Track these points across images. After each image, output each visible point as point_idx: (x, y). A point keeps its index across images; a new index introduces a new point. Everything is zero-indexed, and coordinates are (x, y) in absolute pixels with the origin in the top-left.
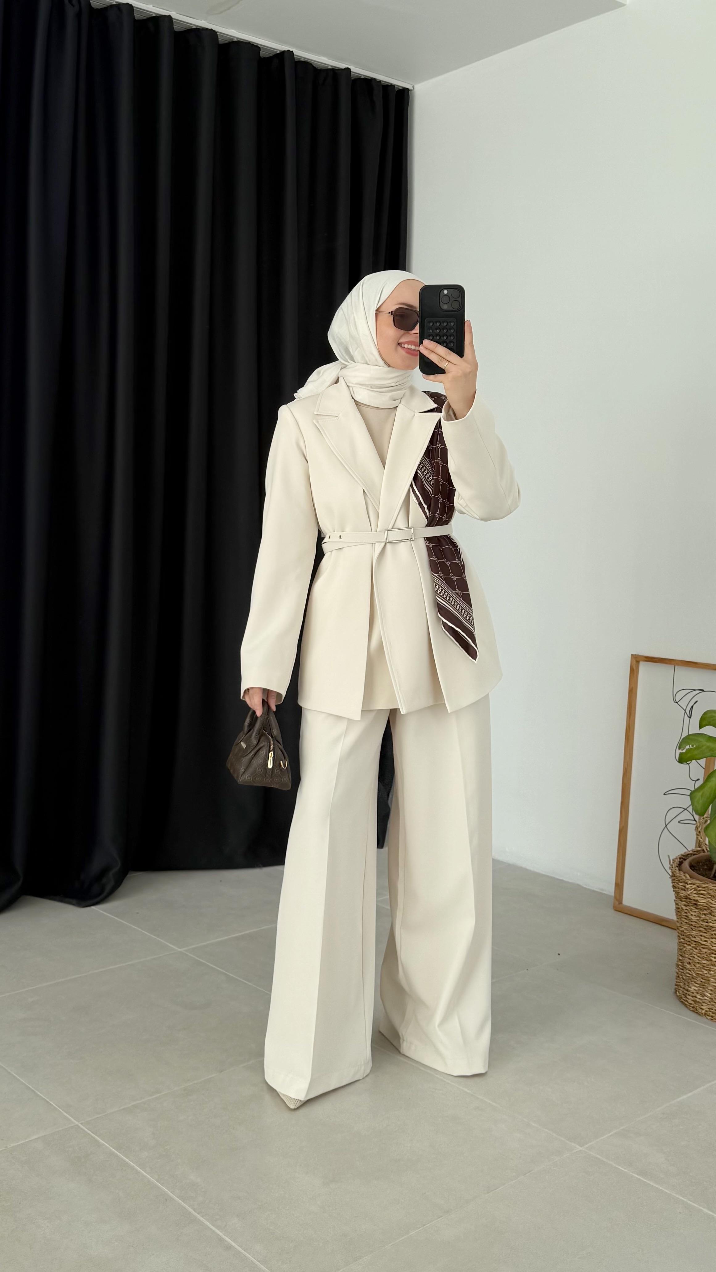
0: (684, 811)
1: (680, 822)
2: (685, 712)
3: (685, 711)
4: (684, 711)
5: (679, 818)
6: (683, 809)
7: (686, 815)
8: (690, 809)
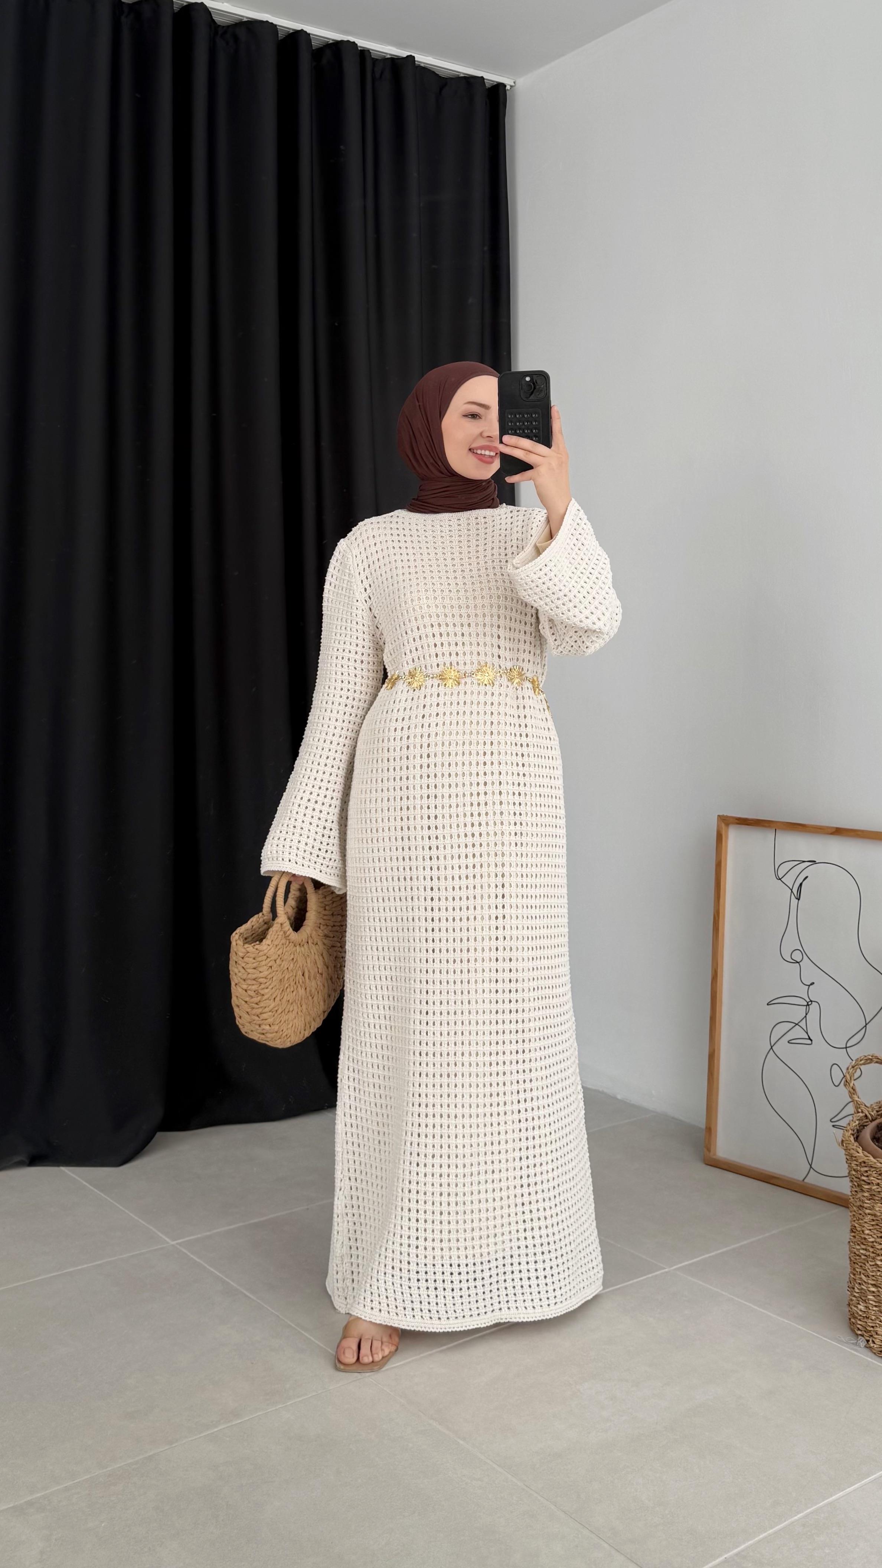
0: (793, 1028)
1: (793, 1041)
2: (792, 893)
3: (791, 889)
5: (787, 1038)
6: (792, 1025)
7: (798, 1033)
8: (803, 1024)
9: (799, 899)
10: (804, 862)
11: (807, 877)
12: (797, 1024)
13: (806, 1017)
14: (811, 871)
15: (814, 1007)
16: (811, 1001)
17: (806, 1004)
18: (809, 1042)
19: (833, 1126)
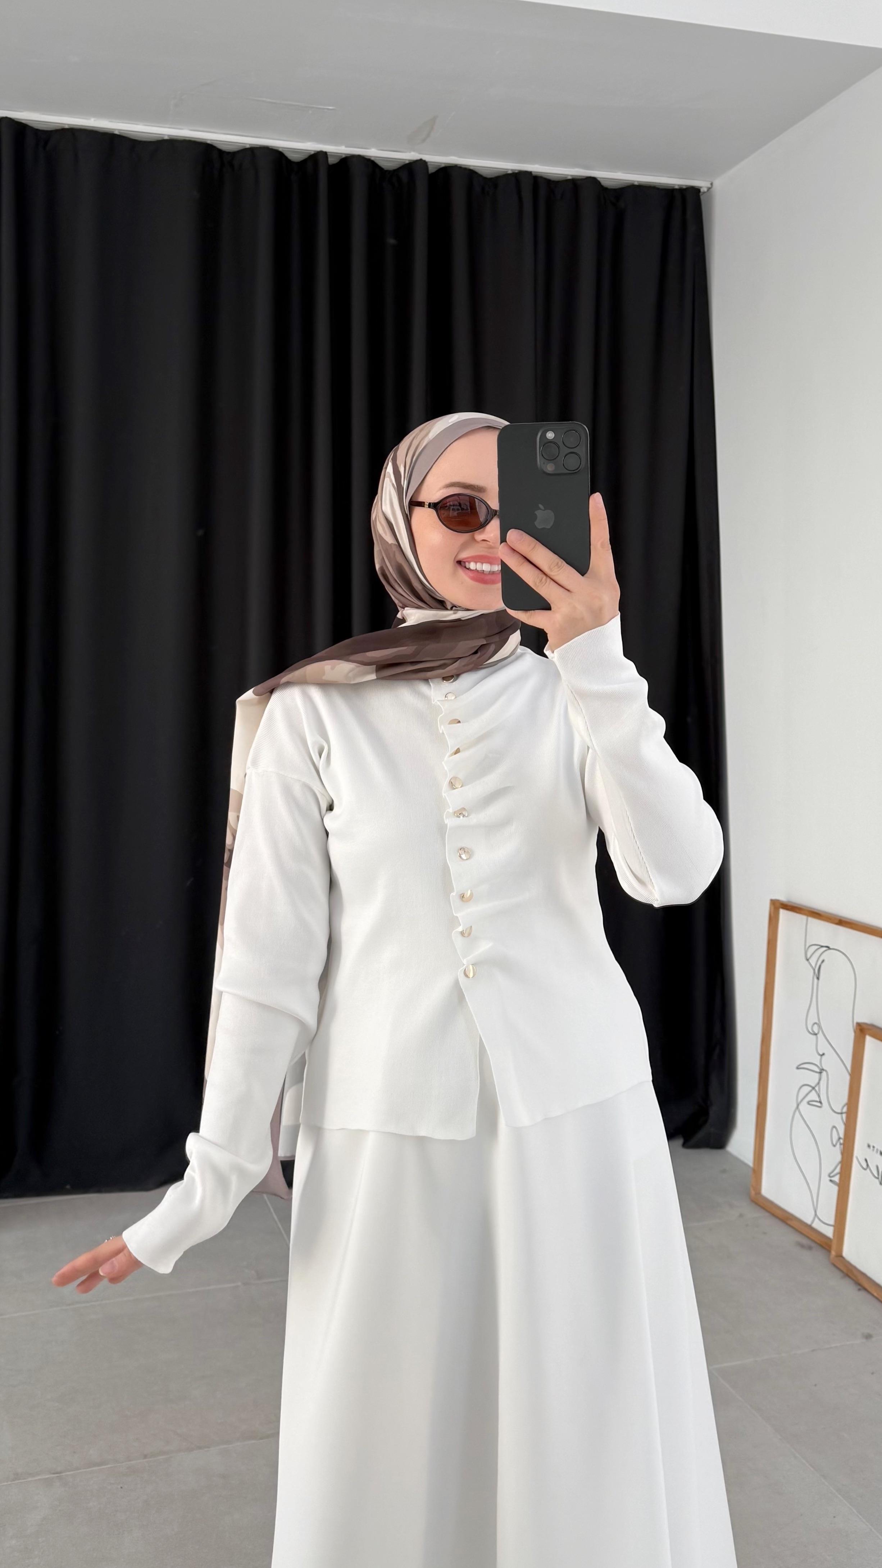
0: (811, 1091)
1: (811, 1103)
2: (814, 973)
3: (814, 970)
4: (812, 971)
5: (808, 1099)
6: (810, 1088)
7: (813, 1096)
8: (817, 1088)
9: (818, 978)
10: (822, 947)
11: (823, 961)
12: (813, 1088)
13: (818, 1083)
14: (827, 956)
15: (824, 1073)
16: (823, 1070)
17: (818, 1070)
18: (819, 1104)
19: (831, 1181)
